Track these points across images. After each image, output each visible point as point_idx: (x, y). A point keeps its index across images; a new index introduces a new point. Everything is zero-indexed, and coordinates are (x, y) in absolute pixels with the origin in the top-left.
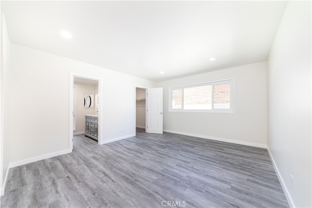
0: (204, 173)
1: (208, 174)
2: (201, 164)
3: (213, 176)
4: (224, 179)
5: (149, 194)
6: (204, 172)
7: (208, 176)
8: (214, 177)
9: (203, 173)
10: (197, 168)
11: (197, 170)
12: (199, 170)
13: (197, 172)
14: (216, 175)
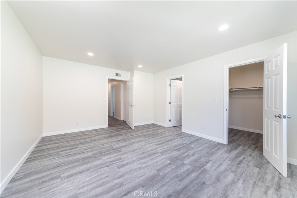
0: (92, 170)
1: (88, 172)
2: (108, 176)
3: (83, 173)
4: (70, 179)
5: (104, 144)
6: (94, 171)
7: (88, 170)
8: (81, 173)
9: (95, 169)
10: (104, 169)
11: (102, 168)
12: (100, 168)
13: (99, 165)
14: (80, 177)
